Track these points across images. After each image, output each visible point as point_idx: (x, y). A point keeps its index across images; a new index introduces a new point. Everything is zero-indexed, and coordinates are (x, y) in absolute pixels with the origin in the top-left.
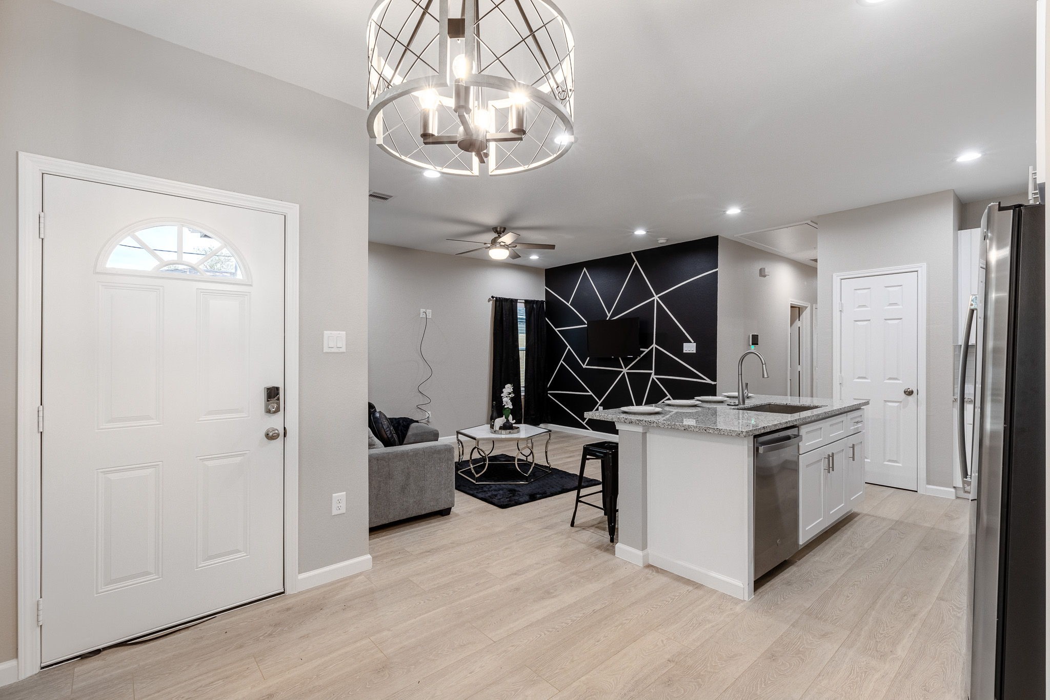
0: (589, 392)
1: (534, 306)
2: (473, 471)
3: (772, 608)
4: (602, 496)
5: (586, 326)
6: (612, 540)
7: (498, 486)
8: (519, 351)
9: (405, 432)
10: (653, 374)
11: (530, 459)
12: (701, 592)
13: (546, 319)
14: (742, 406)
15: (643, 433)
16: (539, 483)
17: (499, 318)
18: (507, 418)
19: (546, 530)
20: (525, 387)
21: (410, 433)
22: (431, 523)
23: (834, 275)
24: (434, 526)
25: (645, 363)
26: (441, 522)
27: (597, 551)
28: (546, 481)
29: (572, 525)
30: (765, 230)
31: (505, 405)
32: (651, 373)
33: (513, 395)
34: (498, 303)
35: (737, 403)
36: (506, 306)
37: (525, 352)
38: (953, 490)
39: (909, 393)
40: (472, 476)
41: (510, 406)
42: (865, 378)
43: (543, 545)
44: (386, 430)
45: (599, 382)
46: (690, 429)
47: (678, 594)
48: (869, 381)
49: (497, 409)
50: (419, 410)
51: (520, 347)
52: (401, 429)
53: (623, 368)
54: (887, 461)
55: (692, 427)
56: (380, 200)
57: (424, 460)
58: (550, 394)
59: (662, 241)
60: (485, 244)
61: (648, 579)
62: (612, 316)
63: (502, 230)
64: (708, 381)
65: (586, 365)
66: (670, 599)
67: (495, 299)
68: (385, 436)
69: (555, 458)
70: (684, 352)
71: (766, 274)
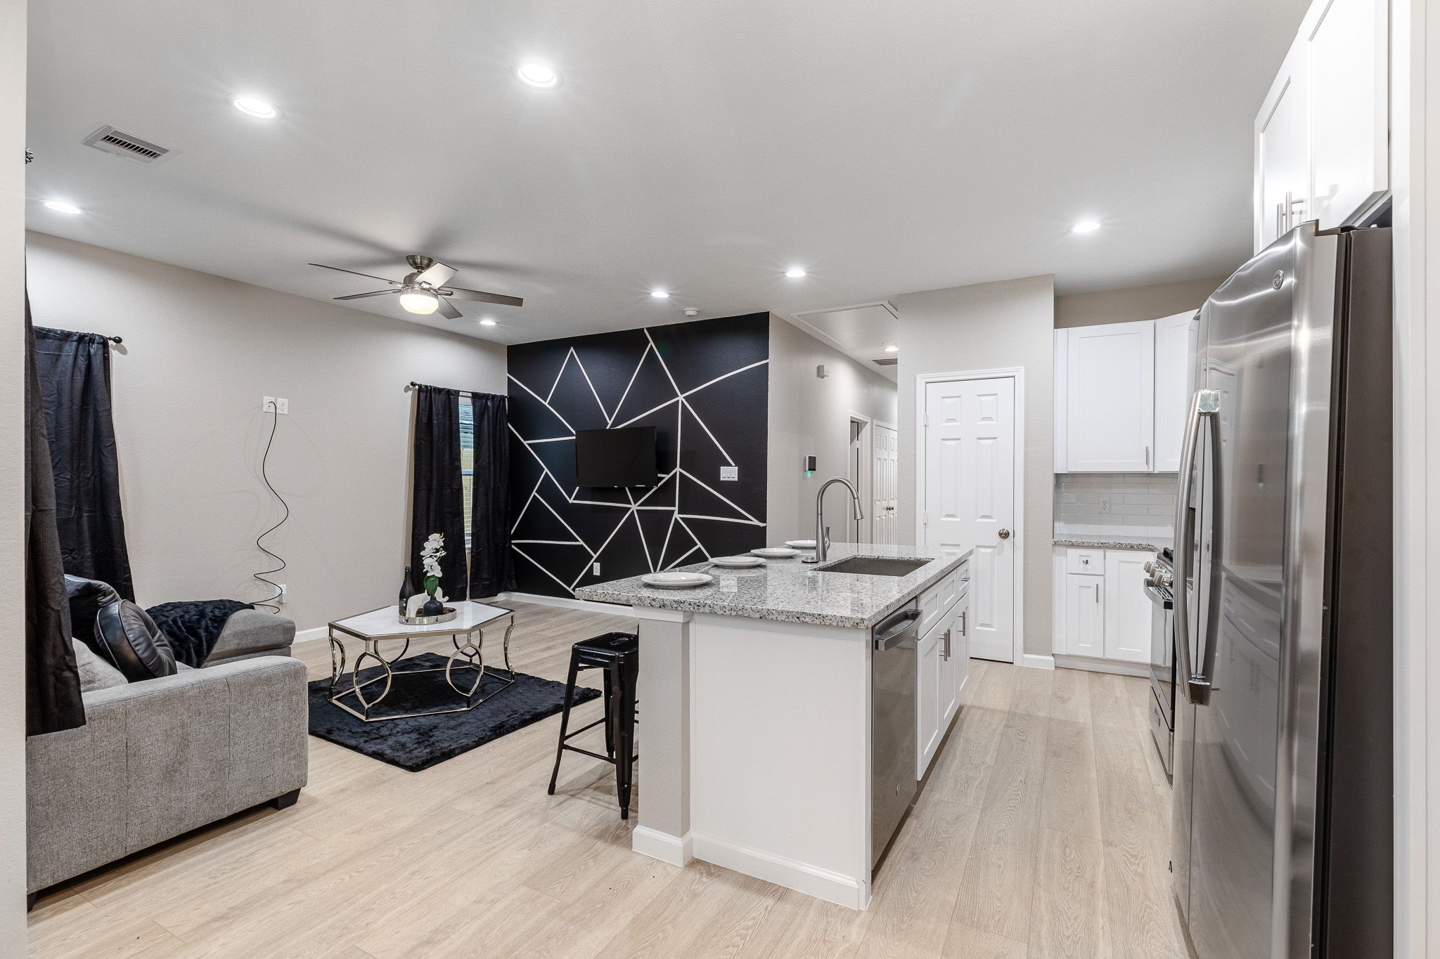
0: (578, 541)
1: (489, 404)
2: (361, 699)
3: (905, 918)
4: (604, 728)
5: (574, 438)
6: (625, 816)
7: (412, 723)
8: (461, 475)
9: (215, 631)
10: (676, 512)
11: (476, 660)
12: (787, 908)
13: (509, 425)
14: (821, 564)
15: (683, 624)
16: (491, 707)
17: (424, 420)
18: (431, 594)
19: (500, 810)
20: (473, 535)
21: (227, 631)
22: (245, 833)
23: (919, 377)
24: (252, 840)
25: (665, 495)
26: (273, 826)
27: (600, 845)
28: (505, 701)
29: (552, 791)
30: (823, 310)
31: (427, 572)
32: (673, 511)
33: (444, 553)
34: (423, 395)
35: (815, 560)
36: (438, 401)
37: (472, 477)
38: (1052, 658)
39: (1004, 535)
40: (358, 706)
41: (437, 572)
42: (953, 516)
43: (494, 848)
44: (133, 644)
45: (592, 524)
46: (771, 617)
47: (751, 923)
48: (958, 520)
49: (415, 579)
50: (259, 582)
51: (464, 471)
52: (207, 627)
53: (631, 504)
54: (979, 626)
55: (774, 612)
56: (138, 155)
57: (227, 702)
58: (516, 545)
59: (691, 314)
60: (391, 282)
61: (695, 895)
62: (614, 424)
63: (426, 262)
64: (756, 522)
65: (574, 499)
66: (738, 938)
67: (417, 387)
68: (132, 656)
69: (521, 652)
70: (722, 479)
71: (825, 374)
